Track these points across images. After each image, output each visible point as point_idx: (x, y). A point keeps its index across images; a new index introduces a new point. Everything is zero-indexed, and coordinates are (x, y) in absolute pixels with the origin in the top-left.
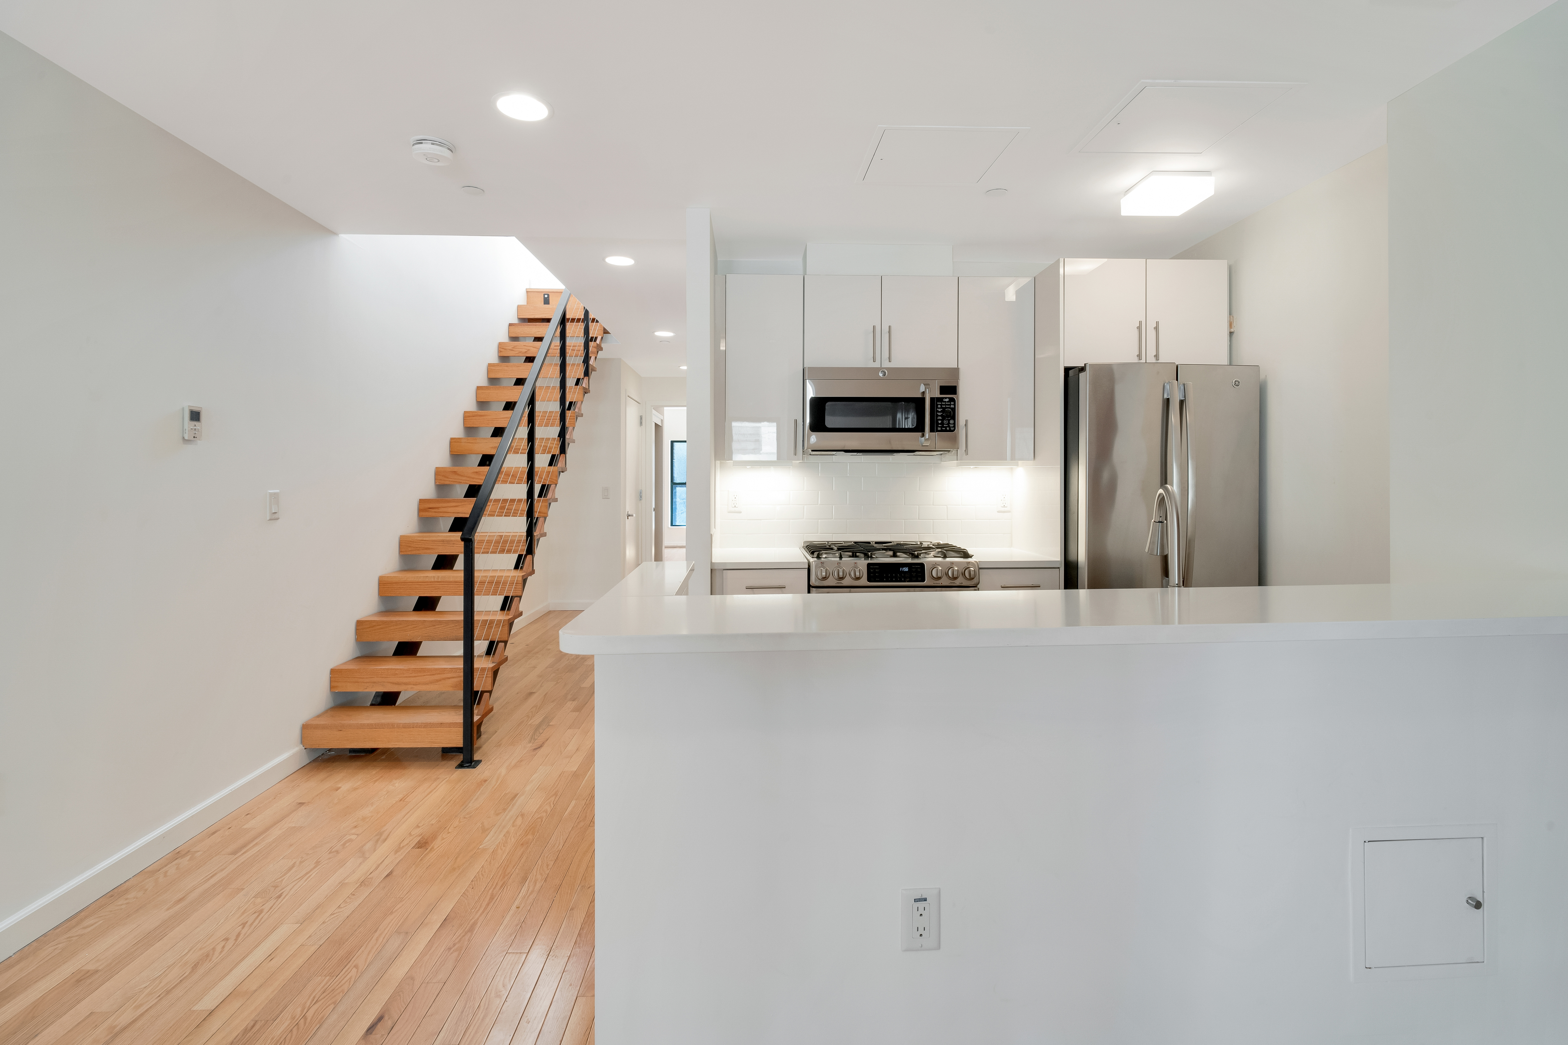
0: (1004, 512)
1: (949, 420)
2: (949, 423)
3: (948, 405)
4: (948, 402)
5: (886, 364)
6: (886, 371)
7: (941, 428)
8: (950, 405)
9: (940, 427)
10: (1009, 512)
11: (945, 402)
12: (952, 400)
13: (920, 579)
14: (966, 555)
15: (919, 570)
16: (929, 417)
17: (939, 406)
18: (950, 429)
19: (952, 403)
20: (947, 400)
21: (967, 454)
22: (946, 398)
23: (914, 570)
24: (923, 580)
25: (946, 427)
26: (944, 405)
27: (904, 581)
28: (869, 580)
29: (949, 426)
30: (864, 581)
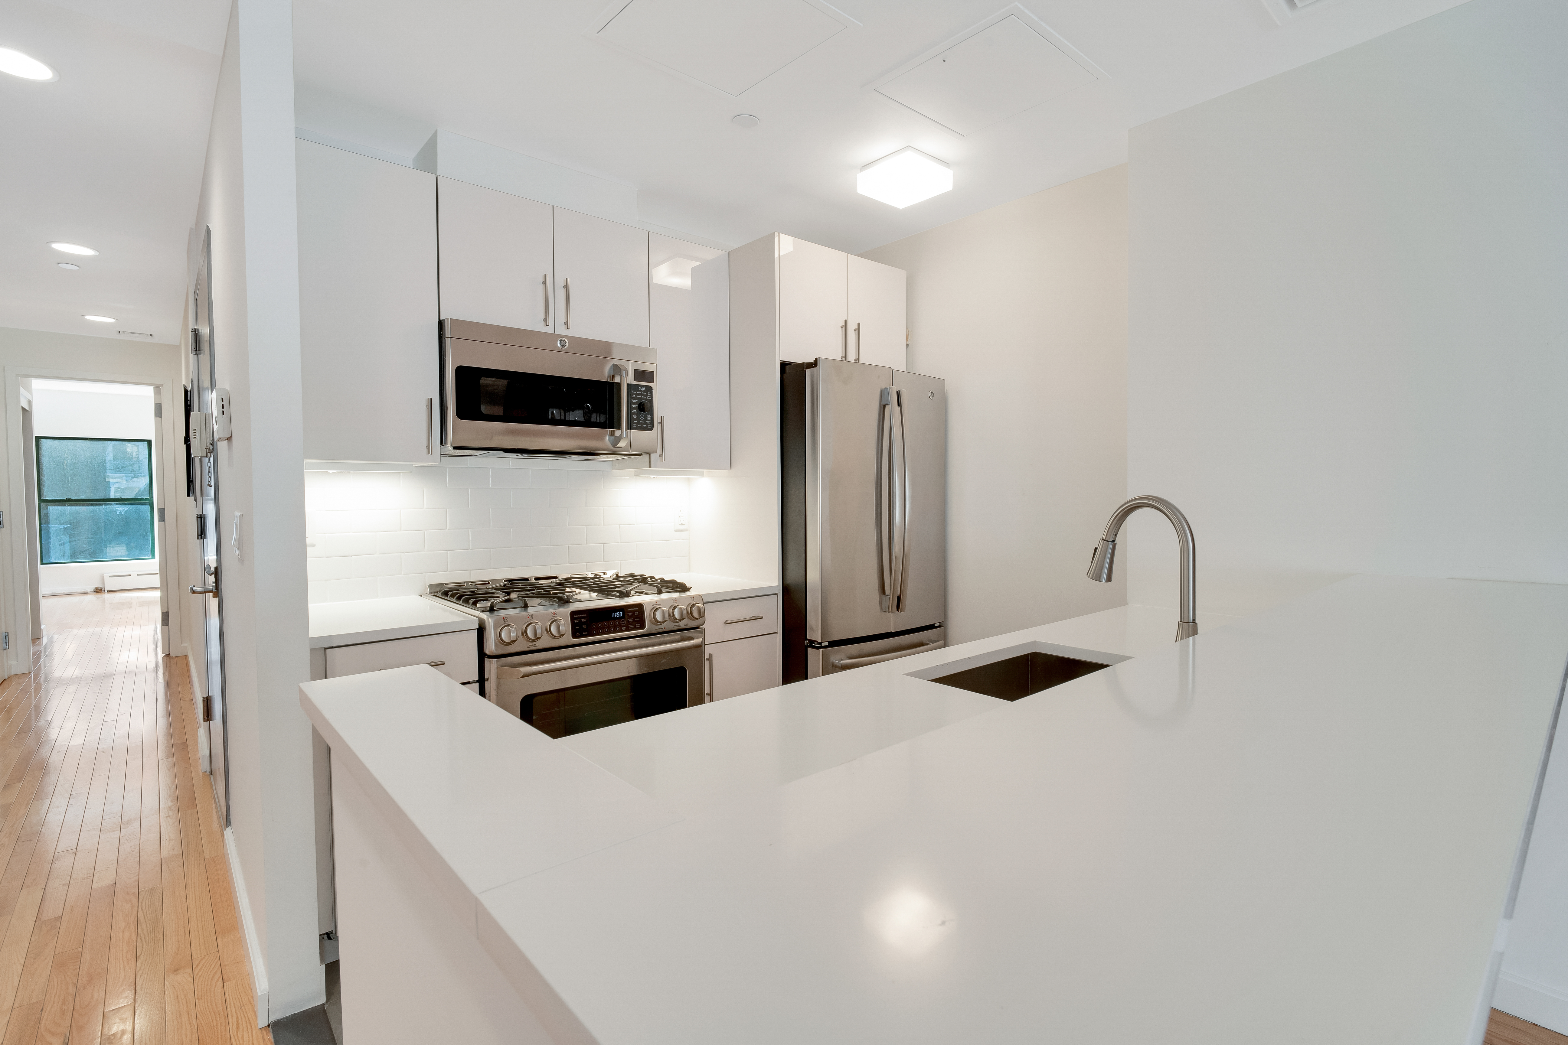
0: (681, 531)
1: (646, 416)
2: (646, 420)
3: (644, 395)
4: (644, 391)
5: (561, 330)
6: (567, 341)
7: (637, 425)
8: (647, 395)
9: (635, 423)
10: (686, 530)
11: (641, 391)
12: (649, 389)
13: (638, 625)
14: (682, 588)
15: (636, 613)
16: (626, 409)
17: (634, 396)
18: (647, 427)
19: (649, 393)
20: (643, 389)
21: (663, 460)
22: (642, 386)
23: (630, 614)
24: (642, 626)
25: (642, 424)
26: (639, 394)
27: (621, 631)
28: (574, 636)
29: (645, 423)
30: (568, 639)
